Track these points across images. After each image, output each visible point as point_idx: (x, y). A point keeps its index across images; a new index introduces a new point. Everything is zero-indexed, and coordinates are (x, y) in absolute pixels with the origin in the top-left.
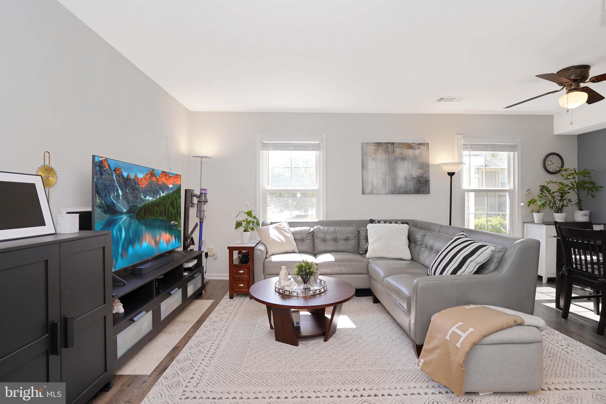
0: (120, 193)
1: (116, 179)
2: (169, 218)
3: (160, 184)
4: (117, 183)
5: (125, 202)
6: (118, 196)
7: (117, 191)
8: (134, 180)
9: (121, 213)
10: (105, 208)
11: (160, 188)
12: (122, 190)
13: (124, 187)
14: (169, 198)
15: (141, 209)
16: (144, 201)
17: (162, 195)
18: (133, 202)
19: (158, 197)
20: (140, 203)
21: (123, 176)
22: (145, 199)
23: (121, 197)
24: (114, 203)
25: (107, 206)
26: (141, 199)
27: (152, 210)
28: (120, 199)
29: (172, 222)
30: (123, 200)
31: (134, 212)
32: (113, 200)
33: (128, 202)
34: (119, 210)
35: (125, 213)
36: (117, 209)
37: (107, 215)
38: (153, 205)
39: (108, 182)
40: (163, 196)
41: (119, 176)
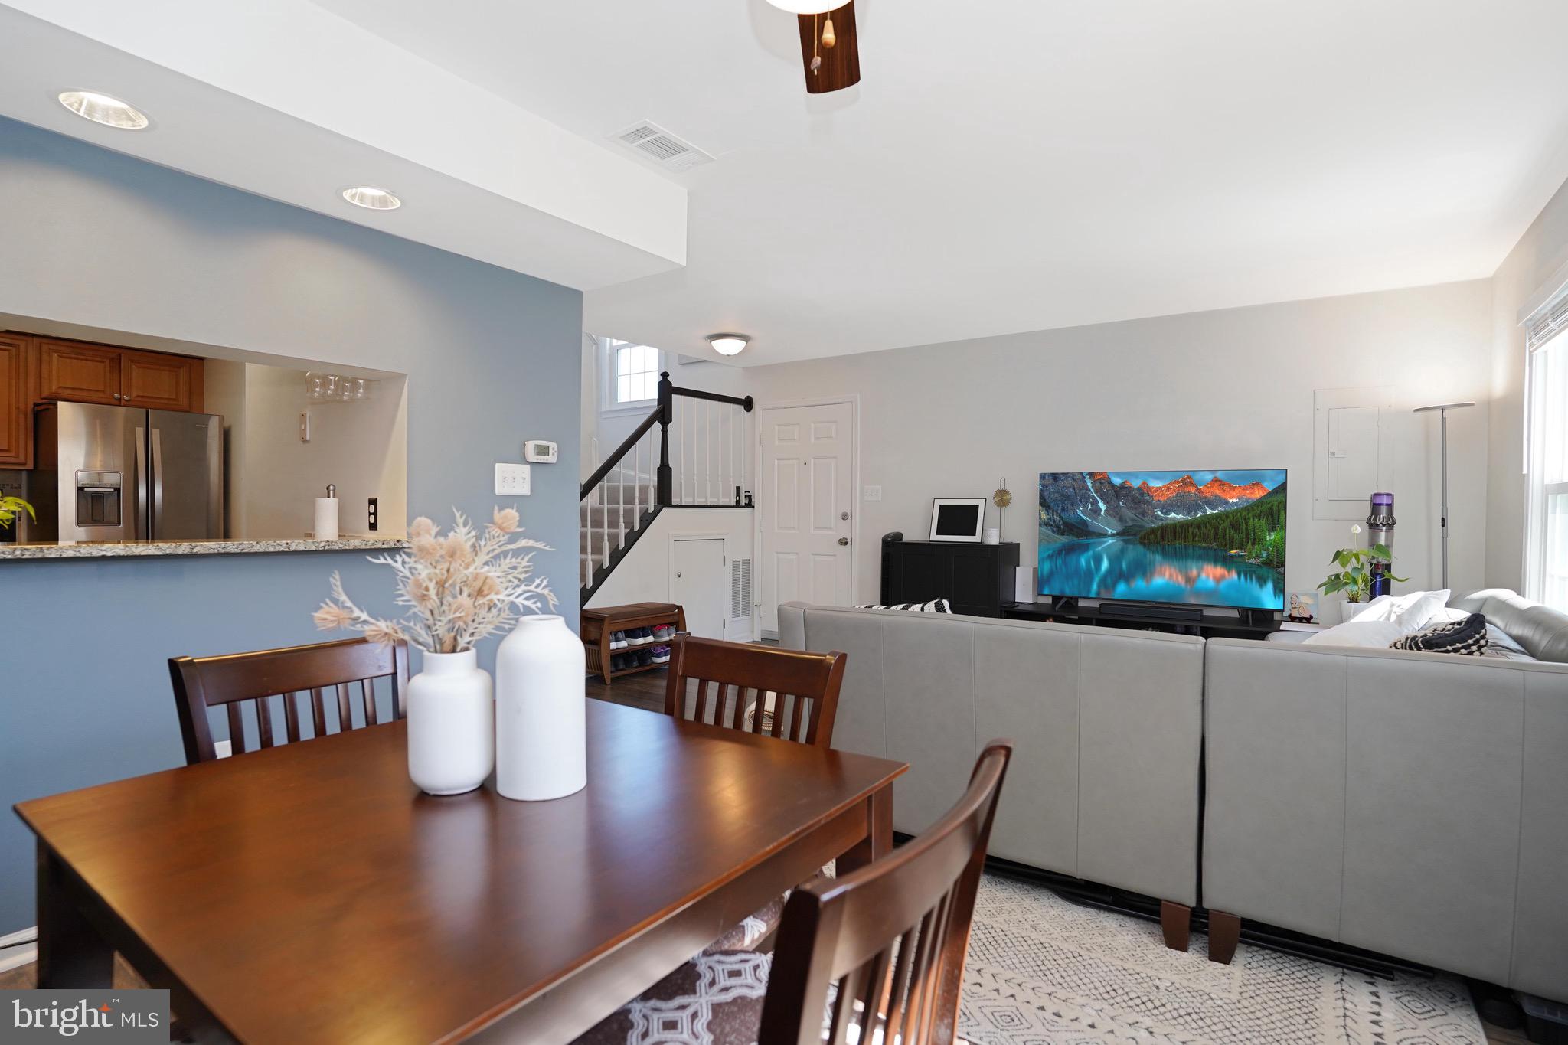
0: (1102, 506)
1: (1092, 487)
2: (1226, 545)
3: (1206, 497)
4: (1096, 493)
5: (1113, 521)
6: (1097, 511)
7: (1092, 504)
8: (1139, 489)
9: (1105, 535)
10: (1062, 527)
11: (1204, 502)
12: (1105, 501)
13: (1114, 498)
14: (1227, 517)
15: (1153, 531)
16: (1162, 520)
17: (1209, 512)
18: (1133, 520)
19: (1199, 515)
20: (1152, 522)
21: (1111, 483)
22: (1166, 518)
23: (1102, 513)
24: (1085, 523)
25: (1065, 524)
26: (1157, 517)
27: (1182, 532)
28: (1100, 515)
29: (1233, 552)
30: (1109, 518)
31: (1135, 535)
32: (1083, 517)
33: (1121, 520)
34: (1096, 531)
35: (1113, 536)
36: (1090, 528)
37: (1066, 537)
38: (1183, 526)
39: (1071, 490)
40: (1212, 514)
41: (1102, 483)
